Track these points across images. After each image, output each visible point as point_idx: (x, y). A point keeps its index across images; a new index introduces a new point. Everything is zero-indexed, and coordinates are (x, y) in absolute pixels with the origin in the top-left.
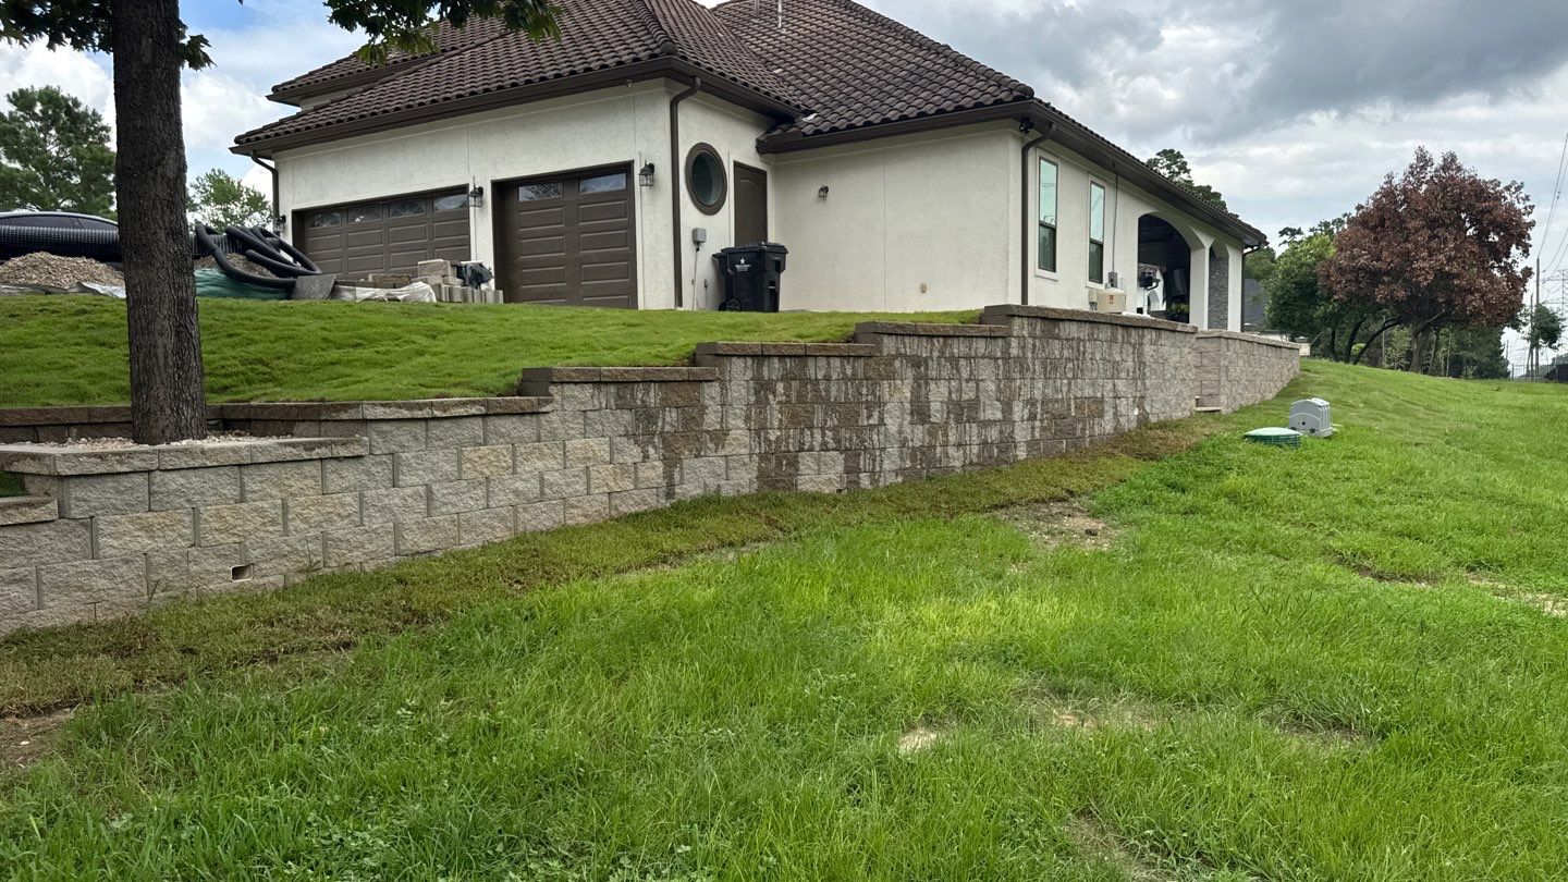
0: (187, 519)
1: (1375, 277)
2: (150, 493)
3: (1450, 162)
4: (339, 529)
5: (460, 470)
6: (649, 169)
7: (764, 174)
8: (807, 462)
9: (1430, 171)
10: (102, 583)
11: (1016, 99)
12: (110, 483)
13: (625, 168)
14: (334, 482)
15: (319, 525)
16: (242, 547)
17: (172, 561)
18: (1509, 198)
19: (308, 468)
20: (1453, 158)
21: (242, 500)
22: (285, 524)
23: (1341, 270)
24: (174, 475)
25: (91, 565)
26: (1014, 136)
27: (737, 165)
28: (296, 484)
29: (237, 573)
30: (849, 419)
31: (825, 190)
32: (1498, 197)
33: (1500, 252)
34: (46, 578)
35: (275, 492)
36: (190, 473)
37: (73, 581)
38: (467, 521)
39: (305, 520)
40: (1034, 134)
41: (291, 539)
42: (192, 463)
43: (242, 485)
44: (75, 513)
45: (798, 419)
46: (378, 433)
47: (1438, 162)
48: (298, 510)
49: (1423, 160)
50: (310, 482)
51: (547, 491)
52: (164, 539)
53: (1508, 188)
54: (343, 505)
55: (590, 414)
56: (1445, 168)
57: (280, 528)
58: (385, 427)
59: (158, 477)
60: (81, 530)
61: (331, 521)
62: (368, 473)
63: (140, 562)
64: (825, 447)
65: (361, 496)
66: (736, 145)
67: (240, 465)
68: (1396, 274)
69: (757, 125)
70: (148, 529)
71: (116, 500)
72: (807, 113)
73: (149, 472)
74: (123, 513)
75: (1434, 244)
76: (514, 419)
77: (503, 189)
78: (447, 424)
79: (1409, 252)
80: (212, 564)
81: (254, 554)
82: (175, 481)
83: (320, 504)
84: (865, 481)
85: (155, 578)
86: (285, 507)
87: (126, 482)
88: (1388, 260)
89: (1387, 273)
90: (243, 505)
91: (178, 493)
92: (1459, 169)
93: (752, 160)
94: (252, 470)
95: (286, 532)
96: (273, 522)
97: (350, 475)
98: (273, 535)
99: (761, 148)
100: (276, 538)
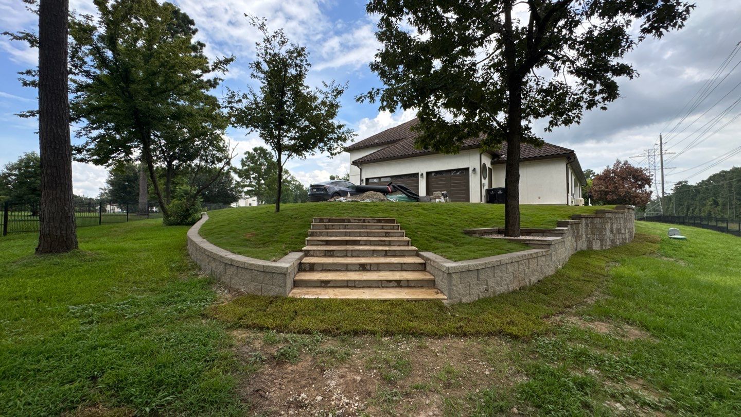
1: (606, 193)
3: (626, 163)
6: (474, 170)
7: (492, 169)
8: (594, 242)
9: (620, 165)
11: (569, 153)
13: (467, 169)
18: (645, 172)
23: (595, 191)
26: (565, 161)
27: (488, 167)
30: (601, 233)
32: (641, 172)
33: (641, 186)
40: (569, 161)
45: (593, 233)
47: (623, 163)
49: (618, 162)
53: (644, 170)
56: (625, 164)
64: (597, 239)
66: (488, 163)
68: (613, 192)
69: (490, 158)
72: (501, 155)
77: (428, 174)
79: (616, 187)
84: (604, 248)
88: (610, 188)
89: (611, 192)
92: (629, 164)
93: (490, 167)
99: (492, 163)
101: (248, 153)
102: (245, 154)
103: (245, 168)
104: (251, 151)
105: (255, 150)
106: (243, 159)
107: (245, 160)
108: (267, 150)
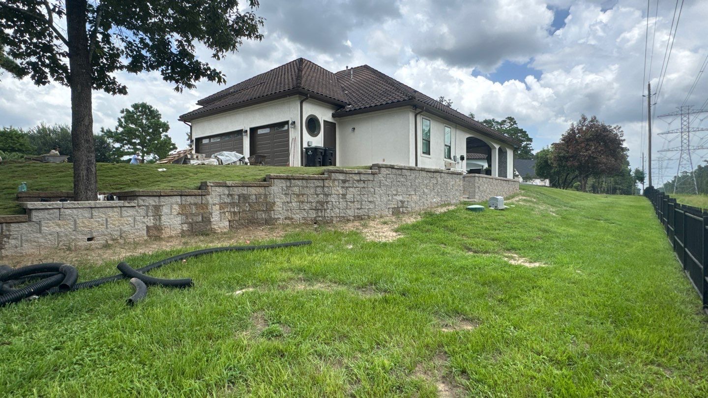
0: (72, 223)
1: (567, 159)
2: (60, 215)
3: (594, 119)
4: (126, 228)
5: (171, 212)
6: (293, 123)
7: (335, 124)
9: (586, 123)
10: (43, 240)
11: (410, 99)
12: (46, 211)
13: (287, 123)
14: (125, 213)
15: (119, 226)
16: (91, 232)
17: (66, 235)
19: (115, 209)
20: (595, 118)
21: (92, 218)
22: (107, 226)
23: (555, 157)
24: (68, 210)
25: (39, 235)
26: (411, 111)
27: (324, 121)
28: (111, 214)
29: (89, 239)
31: (354, 129)
32: (611, 131)
34: (23, 238)
35: (103, 216)
36: (74, 210)
37: (32, 239)
38: (174, 228)
39: (114, 225)
40: (418, 110)
41: (108, 230)
42: (74, 207)
43: (92, 213)
44: (34, 219)
46: (141, 199)
47: (589, 119)
48: (111, 222)
49: (584, 119)
50: (116, 214)
51: (204, 219)
52: (65, 228)
53: (615, 128)
54: (127, 221)
55: (222, 196)
56: (592, 121)
57: (105, 227)
58: (144, 198)
59: (62, 210)
60: (36, 225)
61: (123, 226)
62: (137, 211)
63: (56, 235)
65: (135, 218)
66: (324, 115)
67: (91, 208)
68: (574, 157)
69: (332, 109)
70: (59, 225)
71: (48, 216)
72: (349, 105)
73: (59, 209)
74: (50, 220)
75: (588, 147)
76: (193, 197)
77: (253, 130)
78: (167, 198)
79: (579, 150)
80: (80, 237)
81: (95, 234)
82: (68, 212)
83: (120, 220)
85: (60, 239)
86: (107, 220)
87: (51, 211)
88: (571, 152)
89: (571, 157)
90: (92, 220)
91: (69, 215)
92: (597, 121)
93: (331, 120)
94: (96, 209)
95: (107, 228)
96: (102, 225)
97: (131, 212)
98: (103, 228)
99: (334, 116)
100: (103, 229)
101: (127, 111)
102: (122, 112)
103: (121, 130)
104: (131, 109)
105: (136, 106)
106: (119, 119)
107: (123, 120)
108: (151, 107)
